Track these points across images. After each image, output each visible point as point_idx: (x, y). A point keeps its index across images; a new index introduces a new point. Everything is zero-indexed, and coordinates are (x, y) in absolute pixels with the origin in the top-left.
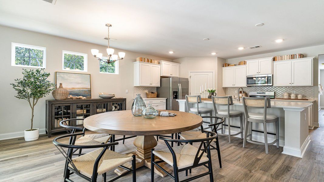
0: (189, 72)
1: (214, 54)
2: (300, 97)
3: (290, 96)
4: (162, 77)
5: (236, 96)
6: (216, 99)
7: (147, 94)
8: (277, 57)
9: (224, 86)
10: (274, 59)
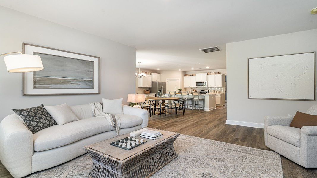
0: (166, 79)
1: (180, 70)
2: (218, 92)
4: (152, 82)
5: (190, 92)
6: (182, 93)
7: (144, 91)
9: (185, 87)
10: (208, 74)
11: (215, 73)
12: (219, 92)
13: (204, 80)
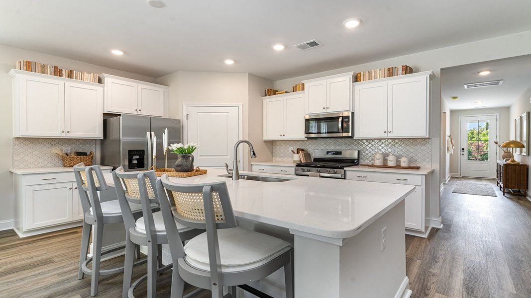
0: (185, 106)
1: (229, 62)
2: (404, 162)
3: (385, 160)
8: (362, 73)
10: (356, 79)
11: (391, 72)
12: (410, 161)
13: (338, 106)
